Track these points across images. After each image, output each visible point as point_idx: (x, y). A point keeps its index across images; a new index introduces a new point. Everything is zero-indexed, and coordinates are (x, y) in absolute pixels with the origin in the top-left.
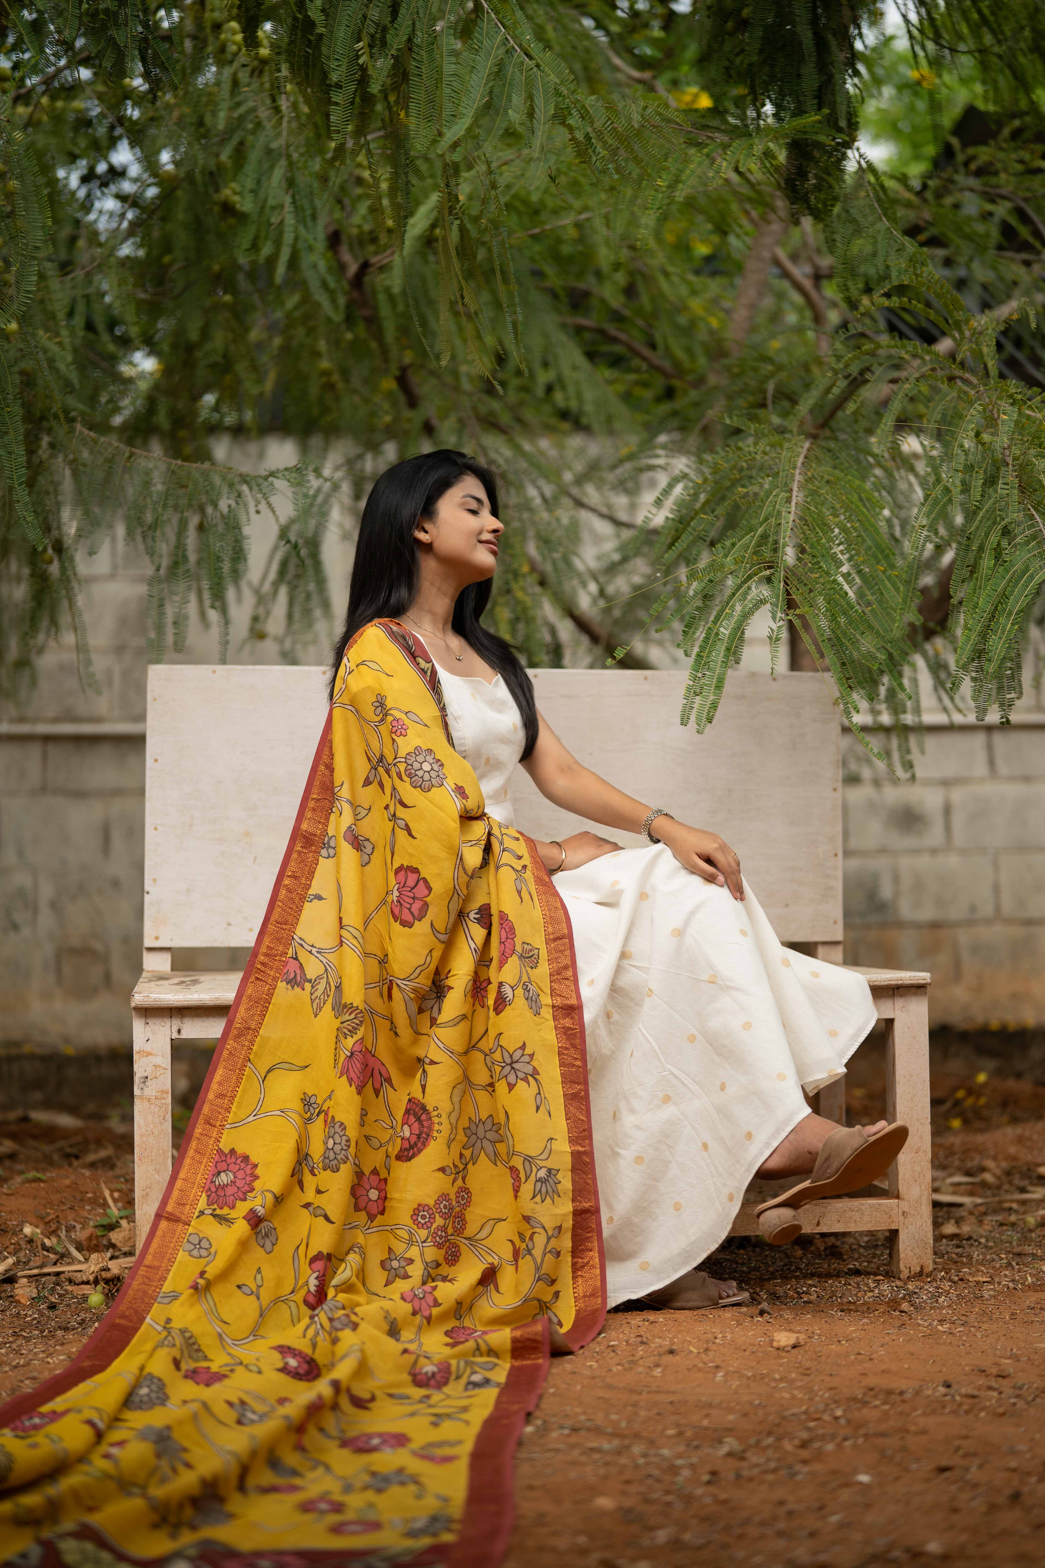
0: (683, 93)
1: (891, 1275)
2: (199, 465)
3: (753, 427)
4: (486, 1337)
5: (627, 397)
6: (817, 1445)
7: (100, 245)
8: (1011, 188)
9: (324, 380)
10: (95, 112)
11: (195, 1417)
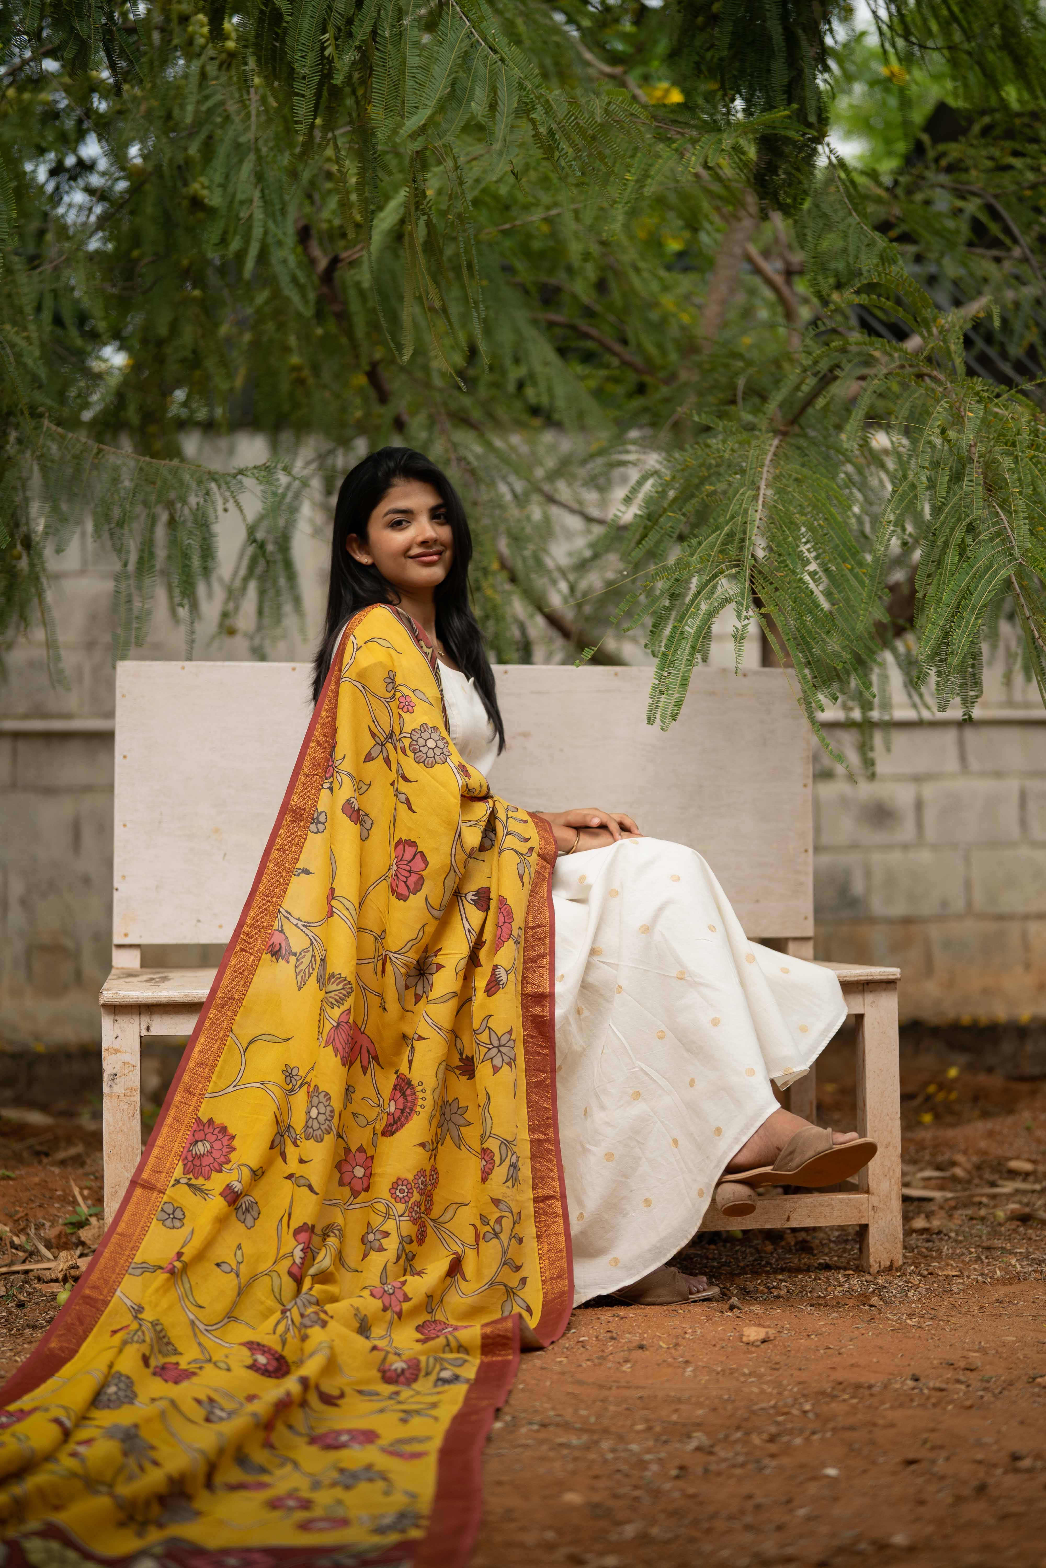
0: (655, 88)
1: (861, 1269)
2: (167, 462)
3: (721, 425)
4: (457, 1334)
5: (598, 394)
6: (785, 1439)
7: (68, 238)
8: (981, 184)
9: (294, 375)
10: (63, 104)
11: (163, 1414)
